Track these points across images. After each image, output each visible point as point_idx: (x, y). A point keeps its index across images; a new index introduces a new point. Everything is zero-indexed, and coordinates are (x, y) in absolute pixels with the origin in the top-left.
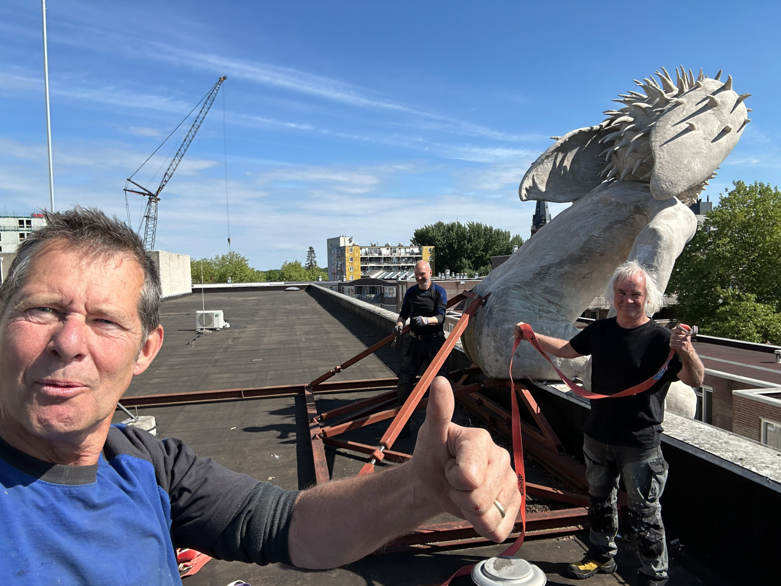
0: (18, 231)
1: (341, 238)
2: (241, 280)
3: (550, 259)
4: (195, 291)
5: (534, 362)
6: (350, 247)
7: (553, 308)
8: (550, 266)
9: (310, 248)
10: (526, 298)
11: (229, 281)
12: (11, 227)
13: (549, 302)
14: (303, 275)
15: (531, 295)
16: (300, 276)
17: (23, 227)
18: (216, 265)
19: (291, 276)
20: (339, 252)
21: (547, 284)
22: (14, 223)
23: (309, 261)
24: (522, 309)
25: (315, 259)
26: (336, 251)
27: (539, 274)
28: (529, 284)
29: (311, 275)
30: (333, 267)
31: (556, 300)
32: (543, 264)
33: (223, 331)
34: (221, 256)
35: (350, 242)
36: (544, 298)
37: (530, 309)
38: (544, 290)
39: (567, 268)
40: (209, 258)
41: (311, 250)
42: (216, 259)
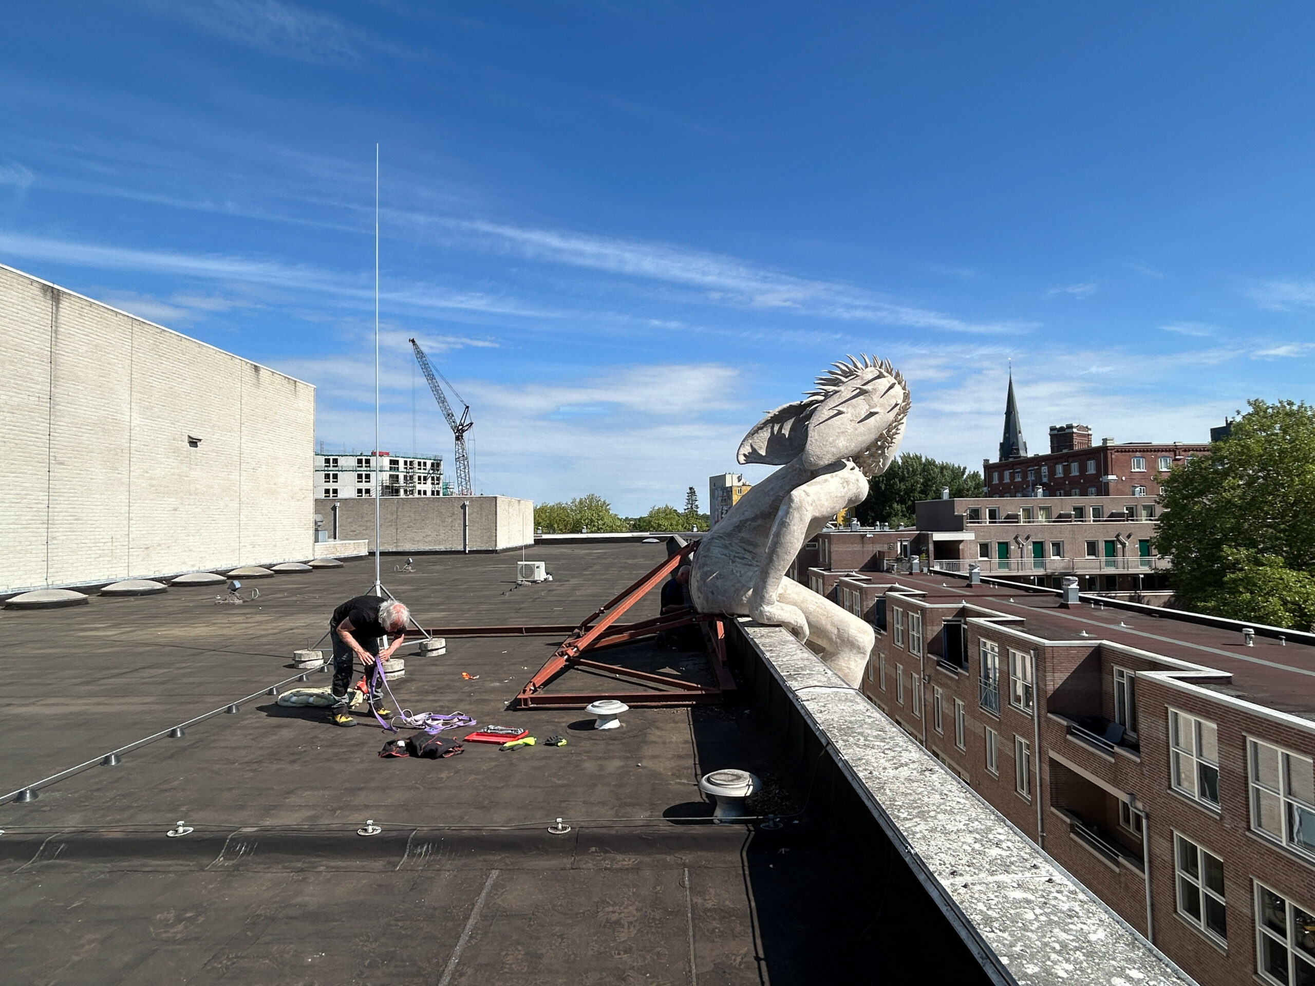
0: (356, 471)
1: (727, 476)
2: (599, 529)
3: (748, 515)
4: (538, 542)
5: (725, 599)
6: (738, 487)
7: (748, 556)
8: (747, 520)
9: (691, 489)
10: (726, 547)
11: (584, 531)
12: (349, 467)
13: (745, 550)
14: (674, 523)
15: (730, 544)
16: (671, 525)
17: (362, 467)
18: (572, 510)
19: (659, 525)
20: (725, 494)
21: (743, 535)
22: (353, 462)
23: (689, 507)
24: (720, 556)
25: (697, 503)
26: (721, 493)
27: (738, 526)
28: (729, 535)
29: (686, 525)
30: (716, 513)
31: (751, 548)
32: (742, 519)
33: (544, 583)
34: (578, 500)
35: (739, 480)
36: (741, 547)
37: (726, 555)
38: (740, 540)
39: (759, 522)
40: (565, 502)
41: (692, 492)
42: (572, 503)
